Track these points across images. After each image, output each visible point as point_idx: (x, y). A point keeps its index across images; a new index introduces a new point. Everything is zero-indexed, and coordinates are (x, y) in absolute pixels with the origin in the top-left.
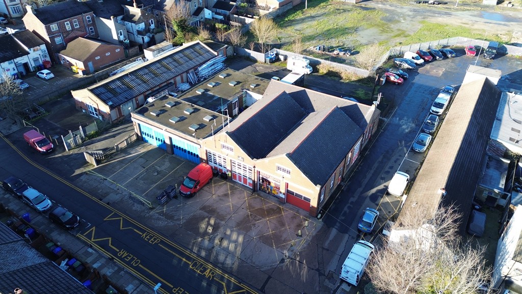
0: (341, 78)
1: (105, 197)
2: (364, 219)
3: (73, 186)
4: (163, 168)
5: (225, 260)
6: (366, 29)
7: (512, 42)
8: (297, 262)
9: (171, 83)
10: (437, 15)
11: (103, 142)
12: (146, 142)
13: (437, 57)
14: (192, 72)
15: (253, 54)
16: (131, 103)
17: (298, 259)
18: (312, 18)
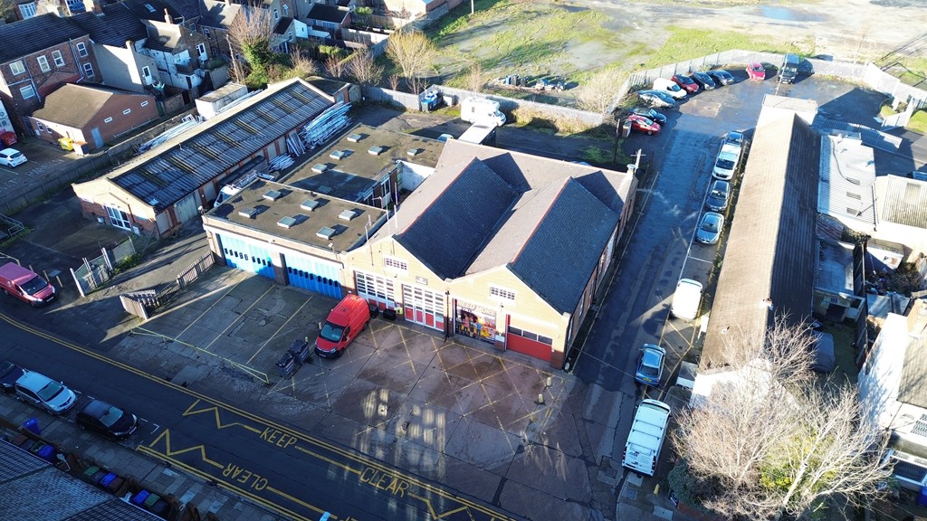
0: (556, 130)
1: (175, 373)
2: (645, 364)
3: (109, 361)
4: (275, 311)
5: (421, 459)
6: (581, 44)
7: (817, 54)
8: (546, 449)
9: (259, 157)
10: (690, 15)
11: (150, 274)
12: (233, 266)
13: (706, 86)
14: (294, 135)
15: (397, 96)
16: (192, 199)
17: (546, 443)
18: (487, 28)
